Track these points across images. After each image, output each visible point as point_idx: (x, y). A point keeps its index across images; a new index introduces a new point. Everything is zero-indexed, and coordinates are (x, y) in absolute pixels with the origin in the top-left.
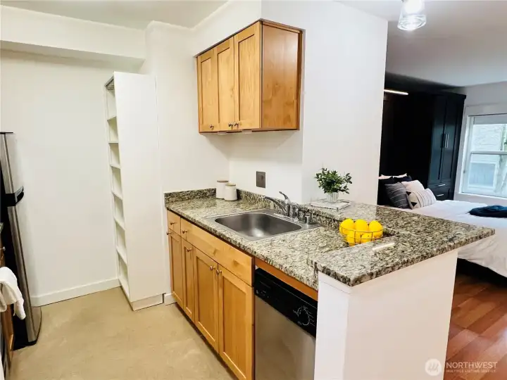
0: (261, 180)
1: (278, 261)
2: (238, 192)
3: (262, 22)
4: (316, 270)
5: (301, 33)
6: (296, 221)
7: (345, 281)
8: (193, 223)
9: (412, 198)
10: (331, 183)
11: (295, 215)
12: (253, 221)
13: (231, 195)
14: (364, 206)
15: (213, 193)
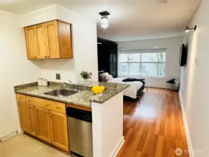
0: (58, 77)
1: (76, 102)
2: (48, 83)
3: (57, 20)
4: (91, 102)
5: (71, 25)
6: (75, 90)
7: (100, 102)
8: (34, 96)
9: (107, 79)
10: (85, 76)
11: (75, 88)
12: (58, 92)
13: (45, 84)
14: (95, 82)
15: (37, 84)
